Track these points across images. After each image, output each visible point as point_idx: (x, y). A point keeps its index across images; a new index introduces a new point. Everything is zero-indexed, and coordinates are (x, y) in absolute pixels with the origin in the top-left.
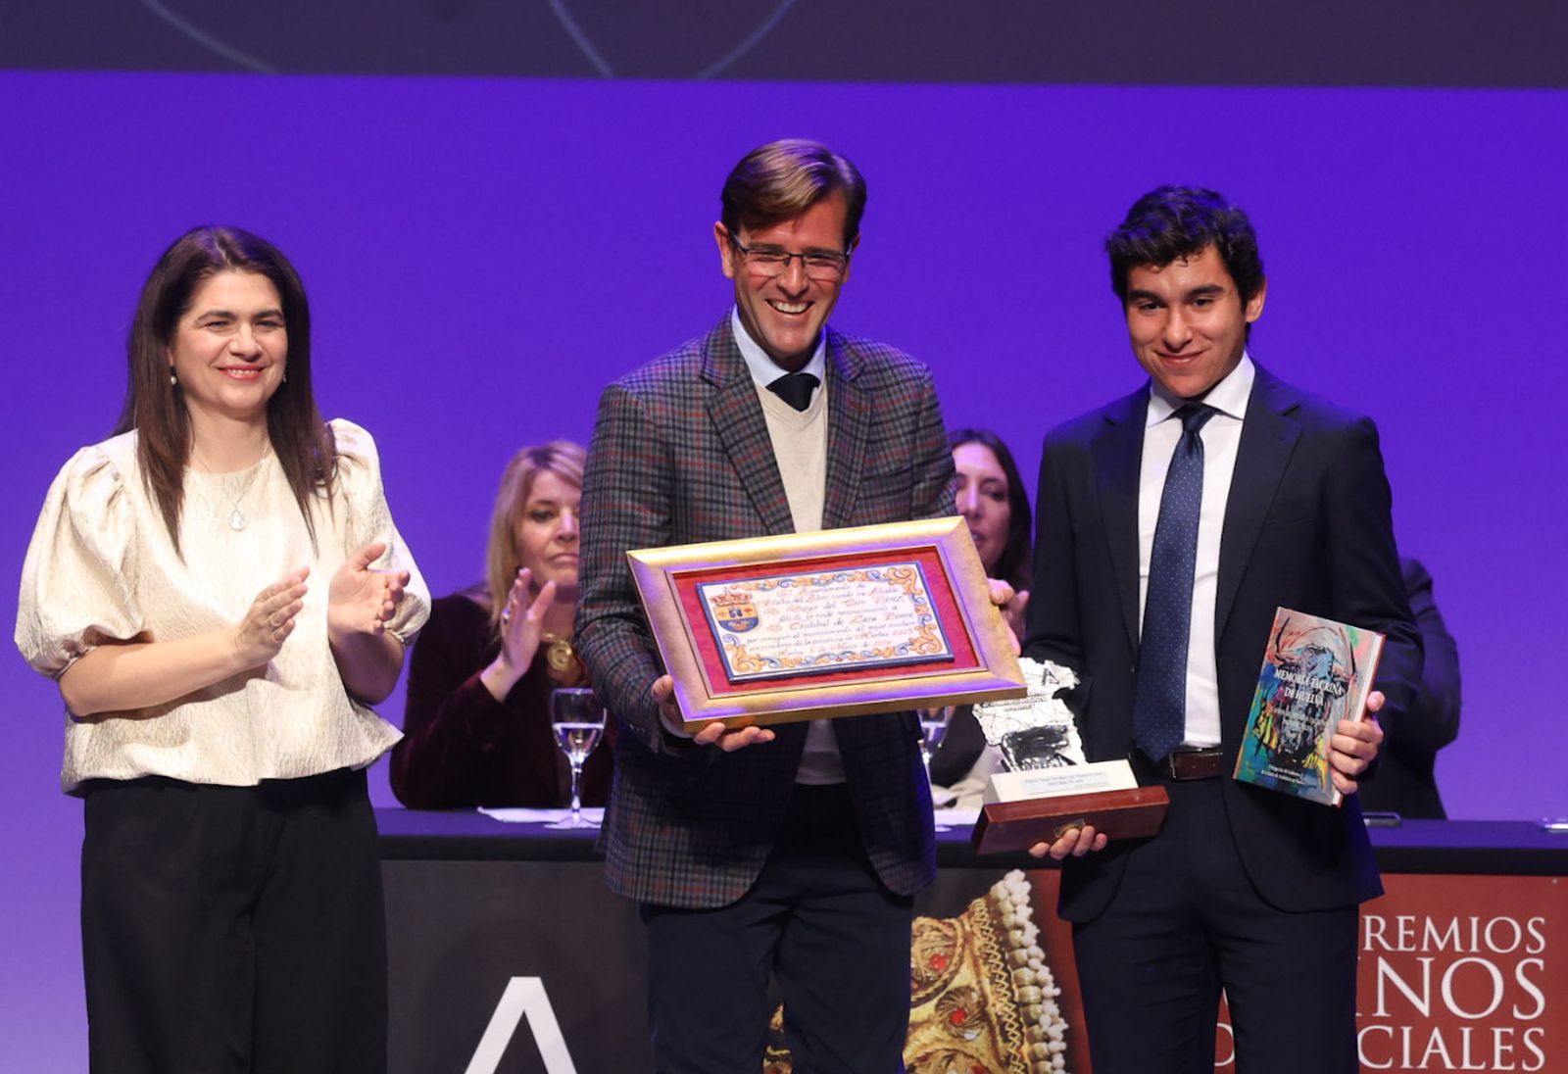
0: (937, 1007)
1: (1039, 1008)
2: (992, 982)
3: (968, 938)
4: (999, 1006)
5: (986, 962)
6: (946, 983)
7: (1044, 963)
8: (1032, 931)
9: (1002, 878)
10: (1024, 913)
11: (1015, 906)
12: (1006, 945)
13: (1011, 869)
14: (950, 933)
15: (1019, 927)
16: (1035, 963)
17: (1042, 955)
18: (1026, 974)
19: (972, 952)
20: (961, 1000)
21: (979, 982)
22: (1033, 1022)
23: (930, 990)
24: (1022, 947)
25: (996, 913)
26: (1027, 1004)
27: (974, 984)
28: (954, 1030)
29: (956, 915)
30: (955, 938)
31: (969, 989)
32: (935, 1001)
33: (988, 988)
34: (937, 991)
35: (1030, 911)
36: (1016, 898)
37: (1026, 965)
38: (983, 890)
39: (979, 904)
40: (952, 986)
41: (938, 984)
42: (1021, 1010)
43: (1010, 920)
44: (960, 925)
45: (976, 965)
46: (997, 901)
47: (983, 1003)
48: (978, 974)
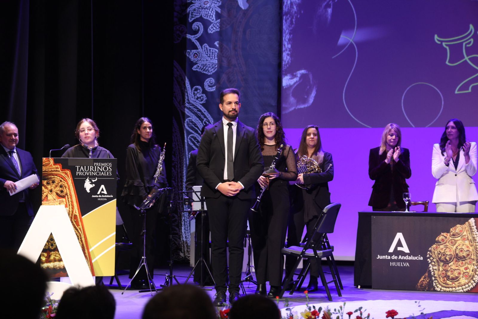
0: (461, 238)
1: (476, 238)
2: (469, 234)
3: (465, 228)
4: (470, 238)
5: (468, 231)
6: (462, 234)
7: (477, 231)
8: (475, 227)
9: (470, 219)
10: (474, 224)
11: (472, 223)
12: (471, 229)
13: (471, 217)
14: (462, 227)
15: (473, 226)
16: (476, 231)
17: (477, 230)
18: (474, 233)
19: (466, 230)
20: (464, 237)
21: (467, 234)
22: (475, 240)
23: (460, 235)
24: (474, 229)
25: (470, 224)
26: (475, 237)
27: (466, 234)
28: (464, 241)
29: (463, 224)
30: (463, 228)
31: (466, 235)
32: (460, 237)
33: (469, 235)
34: (461, 235)
35: (475, 224)
36: (472, 222)
37: (474, 232)
38: (467, 221)
39: (467, 223)
40: (463, 235)
41: (461, 234)
42: (474, 238)
43: (472, 225)
44: (464, 226)
45: (467, 232)
46: (470, 222)
47: (468, 237)
48: (467, 233)
